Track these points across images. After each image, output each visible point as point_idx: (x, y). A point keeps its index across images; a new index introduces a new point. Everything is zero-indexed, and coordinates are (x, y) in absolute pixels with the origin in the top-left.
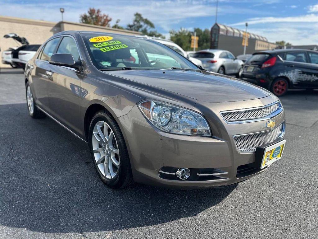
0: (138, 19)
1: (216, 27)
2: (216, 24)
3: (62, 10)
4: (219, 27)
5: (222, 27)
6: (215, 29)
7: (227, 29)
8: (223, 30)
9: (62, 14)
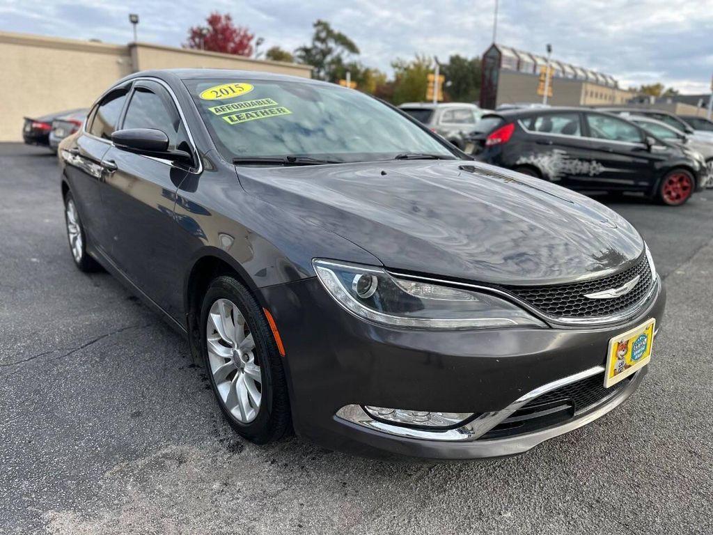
0: (323, 35)
1: (493, 53)
2: (494, 46)
3: (134, 19)
4: (500, 53)
5: (506, 53)
6: (492, 58)
7: (518, 56)
8: (510, 60)
9: (135, 28)
